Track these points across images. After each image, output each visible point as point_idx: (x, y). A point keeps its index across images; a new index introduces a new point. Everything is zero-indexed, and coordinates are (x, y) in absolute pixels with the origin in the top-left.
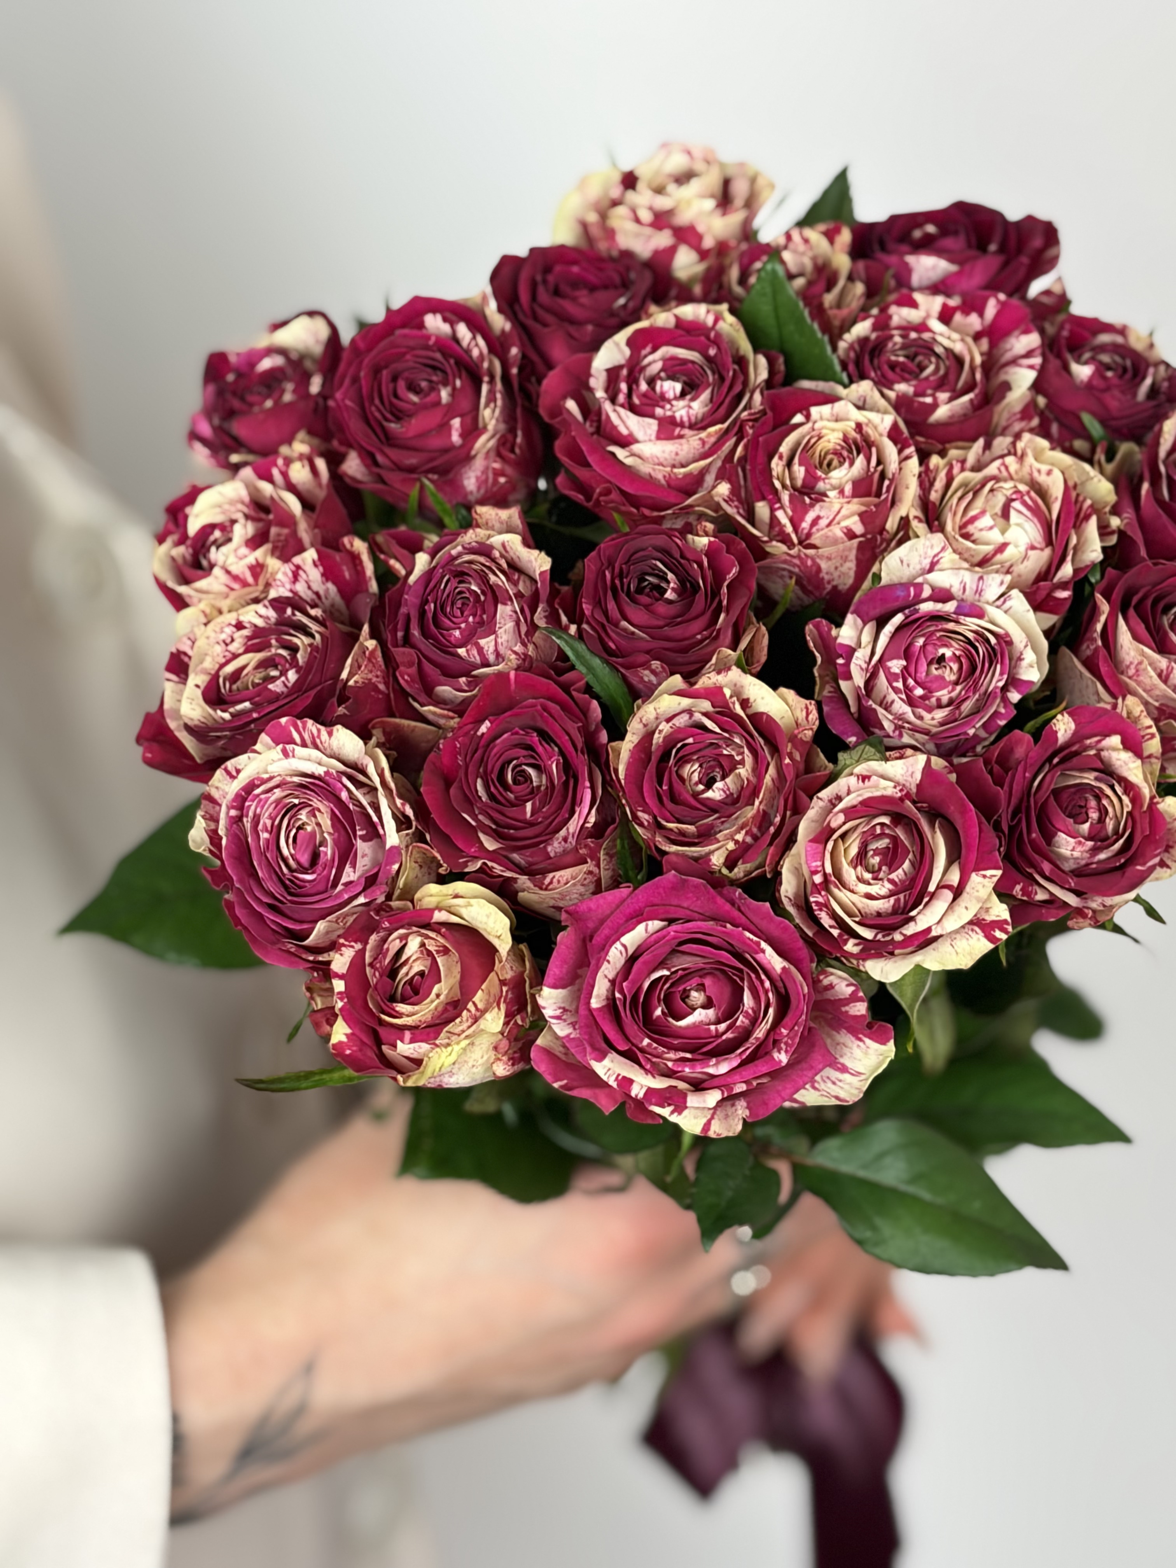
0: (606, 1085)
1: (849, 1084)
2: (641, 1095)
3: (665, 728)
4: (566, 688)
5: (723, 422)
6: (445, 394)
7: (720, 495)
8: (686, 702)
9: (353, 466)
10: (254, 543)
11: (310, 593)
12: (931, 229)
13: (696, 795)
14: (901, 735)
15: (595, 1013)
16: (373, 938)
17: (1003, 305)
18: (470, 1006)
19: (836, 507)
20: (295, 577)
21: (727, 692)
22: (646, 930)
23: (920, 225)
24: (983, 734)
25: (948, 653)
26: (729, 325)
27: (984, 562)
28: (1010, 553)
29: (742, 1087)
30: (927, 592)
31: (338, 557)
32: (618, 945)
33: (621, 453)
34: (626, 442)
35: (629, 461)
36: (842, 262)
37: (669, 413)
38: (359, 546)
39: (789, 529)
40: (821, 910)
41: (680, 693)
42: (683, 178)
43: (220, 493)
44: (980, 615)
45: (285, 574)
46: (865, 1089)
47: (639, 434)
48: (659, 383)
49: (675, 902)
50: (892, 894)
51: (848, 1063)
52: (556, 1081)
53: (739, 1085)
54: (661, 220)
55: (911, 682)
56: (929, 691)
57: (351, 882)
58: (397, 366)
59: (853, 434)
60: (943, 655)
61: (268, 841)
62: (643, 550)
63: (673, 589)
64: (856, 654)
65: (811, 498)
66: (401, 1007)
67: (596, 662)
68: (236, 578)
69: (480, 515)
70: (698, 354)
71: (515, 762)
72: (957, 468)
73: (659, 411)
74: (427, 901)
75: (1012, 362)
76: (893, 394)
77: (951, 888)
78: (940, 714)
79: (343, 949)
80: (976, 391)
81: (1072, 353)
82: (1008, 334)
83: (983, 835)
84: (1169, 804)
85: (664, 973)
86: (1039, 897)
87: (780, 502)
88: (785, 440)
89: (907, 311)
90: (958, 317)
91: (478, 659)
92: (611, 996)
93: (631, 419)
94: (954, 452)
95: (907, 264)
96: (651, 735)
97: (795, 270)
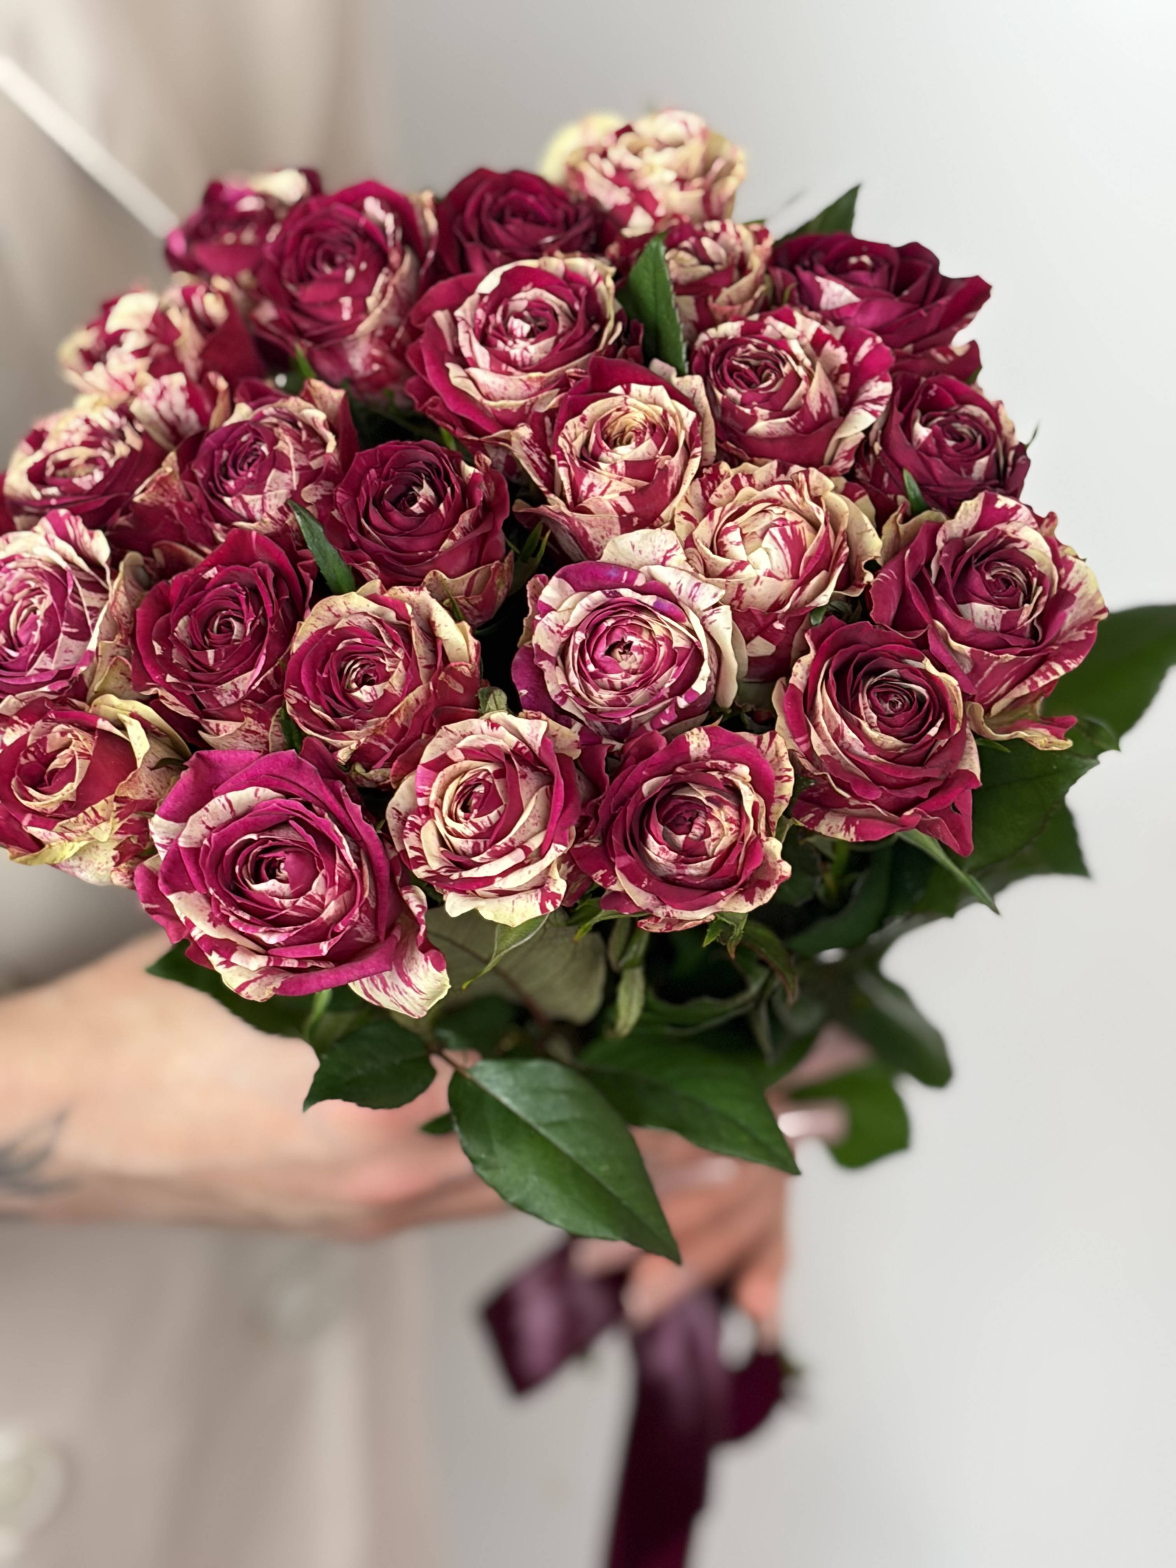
0: (177, 919)
1: (413, 998)
2: (197, 938)
3: (342, 624)
4: (294, 560)
5: (544, 371)
6: (350, 274)
7: (519, 437)
8: (373, 607)
9: (266, 312)
10: (139, 353)
11: (171, 413)
12: (866, 259)
13: (346, 692)
14: (563, 701)
15: (181, 851)
16: (39, 723)
17: (876, 346)
18: (88, 810)
19: (606, 480)
20: (161, 396)
21: (409, 608)
22: (256, 795)
23: (859, 254)
24: (648, 727)
25: (636, 642)
26: (607, 288)
27: (726, 574)
28: (748, 573)
29: (292, 963)
30: (640, 581)
31: (200, 387)
32: (222, 798)
33: (455, 371)
34: (465, 363)
35: (457, 381)
36: (756, 263)
37: (507, 349)
38: (222, 384)
39: (567, 486)
40: (411, 830)
41: (373, 598)
42: (661, 146)
44: (679, 618)
45: (153, 389)
46: (429, 1008)
47: (480, 361)
48: (513, 319)
49: (293, 778)
50: (475, 837)
51: (414, 980)
53: (290, 960)
54: (622, 176)
55: (588, 657)
56: (603, 670)
57: (46, 670)
59: (658, 419)
60: (631, 643)
62: (416, 461)
63: (421, 505)
64: (549, 615)
65: (581, 464)
66: (31, 791)
67: (329, 547)
68: (116, 380)
69: (314, 388)
70: (565, 305)
71: (224, 612)
72: (744, 481)
73: (500, 344)
74: (104, 709)
75: (863, 403)
76: (719, 395)
77: (527, 850)
78: (607, 695)
79: (16, 726)
80: (794, 416)
81: (923, 413)
82: (871, 376)
83: (568, 811)
84: (775, 846)
85: (254, 837)
86: (614, 888)
87: (565, 459)
88: (593, 405)
89: (781, 326)
90: (828, 346)
91: (244, 513)
92: (201, 841)
93: (477, 346)
94: (747, 466)
95: (818, 284)
96: (331, 627)
97: (714, 258)
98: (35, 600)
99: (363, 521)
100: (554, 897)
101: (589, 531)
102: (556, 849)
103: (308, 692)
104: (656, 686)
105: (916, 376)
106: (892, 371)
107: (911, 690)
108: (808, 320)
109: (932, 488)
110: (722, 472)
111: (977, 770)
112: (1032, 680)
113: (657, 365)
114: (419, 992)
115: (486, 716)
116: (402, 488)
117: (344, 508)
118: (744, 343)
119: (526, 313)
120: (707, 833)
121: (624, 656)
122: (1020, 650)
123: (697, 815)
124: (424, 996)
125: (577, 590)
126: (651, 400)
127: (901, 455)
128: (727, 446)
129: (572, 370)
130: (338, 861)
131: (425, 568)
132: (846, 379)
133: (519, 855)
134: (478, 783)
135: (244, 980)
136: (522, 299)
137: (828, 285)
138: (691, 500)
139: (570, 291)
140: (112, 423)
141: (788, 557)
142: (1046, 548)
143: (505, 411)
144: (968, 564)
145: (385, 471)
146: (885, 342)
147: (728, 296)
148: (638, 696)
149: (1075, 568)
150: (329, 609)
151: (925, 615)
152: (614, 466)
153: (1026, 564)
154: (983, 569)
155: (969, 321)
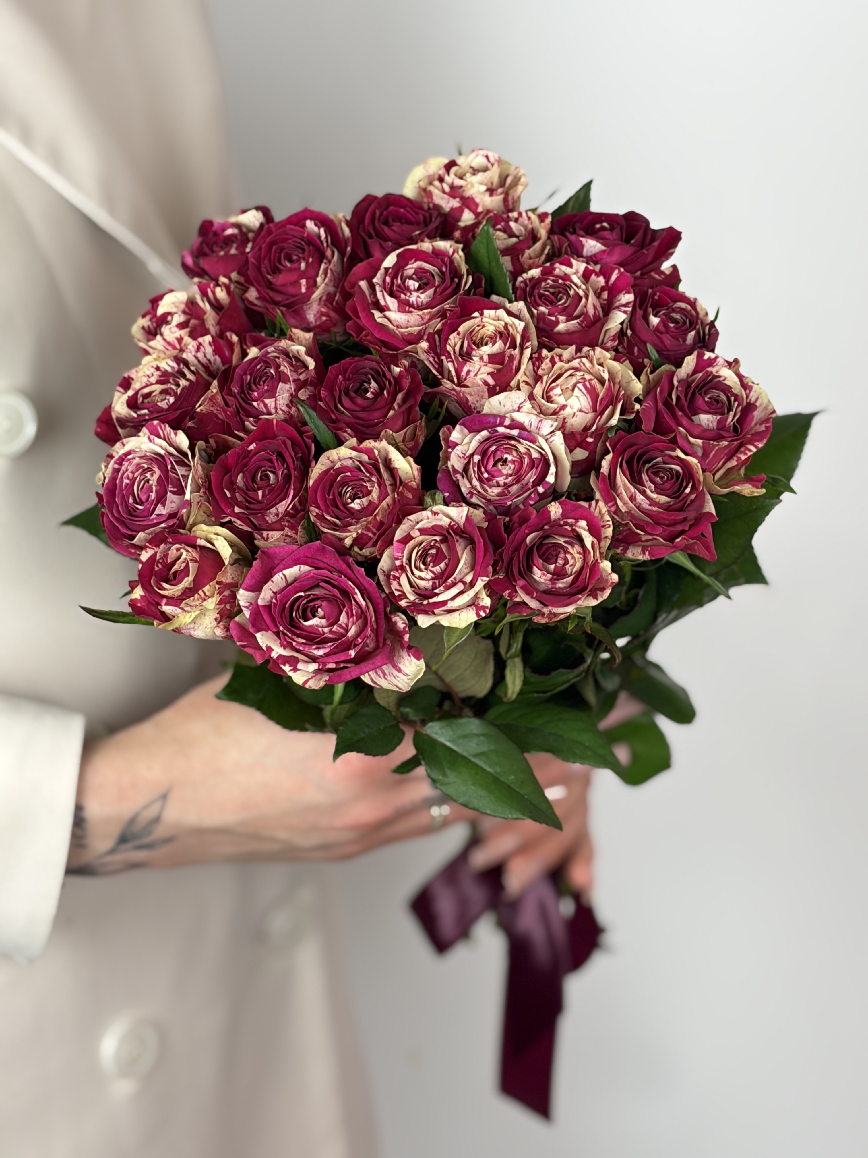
0: (261, 648)
1: (402, 680)
2: (275, 657)
3: (338, 465)
4: (301, 433)
5: (432, 308)
6: (303, 265)
7: (421, 348)
8: (354, 454)
9: (252, 294)
10: (181, 326)
11: (205, 359)
12: (605, 224)
13: (345, 505)
14: (471, 497)
15: (260, 608)
16: (163, 546)
17: (621, 274)
18: (200, 592)
19: (478, 367)
20: (198, 350)
21: (376, 452)
22: (299, 570)
23: (601, 222)
24: (521, 506)
25: (510, 458)
26: (459, 257)
27: (555, 413)
28: (568, 411)
29: (332, 666)
30: (507, 422)
31: (221, 342)
32: (280, 574)
33: (377, 314)
34: (382, 309)
35: (379, 320)
36: (543, 233)
37: (407, 298)
38: (235, 339)
39: (453, 373)
40: (394, 580)
41: (353, 449)
42: (475, 171)
43: (176, 297)
44: (534, 441)
45: (193, 346)
46: (412, 684)
47: (391, 307)
48: (407, 280)
49: (320, 558)
50: (433, 579)
51: (403, 668)
52: (239, 641)
53: (331, 664)
54: (454, 191)
55: (483, 469)
56: (492, 476)
57: (161, 515)
58: (284, 245)
59: (502, 329)
60: (507, 459)
61: (127, 484)
62: (365, 368)
63: (372, 393)
64: (457, 448)
65: (462, 359)
66: (165, 585)
67: (321, 424)
68: (169, 343)
69: (294, 334)
70: (436, 269)
71: (263, 468)
72: (557, 359)
73: (403, 296)
74: (198, 533)
75: (618, 308)
76: (535, 311)
77: (464, 583)
78: (497, 490)
79: (148, 549)
80: (581, 319)
81: (653, 311)
82: (621, 292)
83: (486, 558)
84: (606, 565)
85: (302, 594)
86: (517, 599)
87: (451, 358)
88: (464, 325)
89: (564, 268)
90: (593, 277)
91: (265, 410)
92: (271, 602)
93: (388, 298)
94: (557, 350)
95: (581, 241)
96: (332, 468)
97: (517, 233)
98: (148, 475)
99: (339, 406)
100: (484, 608)
101: (469, 398)
102: (482, 580)
103: (323, 508)
104: (524, 482)
105: (645, 289)
106: (632, 287)
107: (670, 469)
108: (580, 263)
109: (665, 353)
110: (543, 355)
111: (713, 511)
112: (737, 457)
113: (494, 298)
114: (406, 675)
115: (429, 509)
116: (358, 385)
117: (327, 399)
118: (546, 280)
119: (414, 276)
120: (566, 562)
121: (503, 467)
122: (730, 439)
123: (559, 552)
124: (409, 677)
125: (470, 432)
126: (496, 318)
127: (644, 336)
128: (543, 340)
129: (448, 306)
130: (353, 602)
131: (380, 428)
132: (605, 295)
133: (460, 587)
134: (432, 547)
135: (305, 678)
136: (411, 268)
137: (587, 241)
138: (527, 373)
139: (439, 260)
140: (173, 368)
141: (590, 400)
142: (736, 379)
143: (410, 334)
144: (694, 393)
145: (347, 375)
146: (625, 270)
147: (529, 254)
148: (514, 489)
149: (754, 389)
150: (328, 458)
151: (673, 424)
152: (481, 358)
153: (727, 389)
154: (703, 394)
155: (672, 254)
